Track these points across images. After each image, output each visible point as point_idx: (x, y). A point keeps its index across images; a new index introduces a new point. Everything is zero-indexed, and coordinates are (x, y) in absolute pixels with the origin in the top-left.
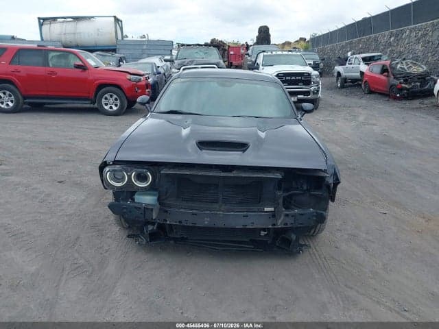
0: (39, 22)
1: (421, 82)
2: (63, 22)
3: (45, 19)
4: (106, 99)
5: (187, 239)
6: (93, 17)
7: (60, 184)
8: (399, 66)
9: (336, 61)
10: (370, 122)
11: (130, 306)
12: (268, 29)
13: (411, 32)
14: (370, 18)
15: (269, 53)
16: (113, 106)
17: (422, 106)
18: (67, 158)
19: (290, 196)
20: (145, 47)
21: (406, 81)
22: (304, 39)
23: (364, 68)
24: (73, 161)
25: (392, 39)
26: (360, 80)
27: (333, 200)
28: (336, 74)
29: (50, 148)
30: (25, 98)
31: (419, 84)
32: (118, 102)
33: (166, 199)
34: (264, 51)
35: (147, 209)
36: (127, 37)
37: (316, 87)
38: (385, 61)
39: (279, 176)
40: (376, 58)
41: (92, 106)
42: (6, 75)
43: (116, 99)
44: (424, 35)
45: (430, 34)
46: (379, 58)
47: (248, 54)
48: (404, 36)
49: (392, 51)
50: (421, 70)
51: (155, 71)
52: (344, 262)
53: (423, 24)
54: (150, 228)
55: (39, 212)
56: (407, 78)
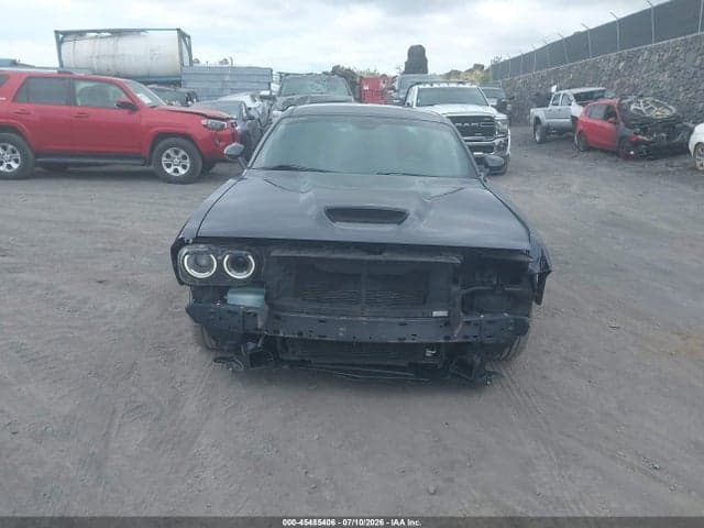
0: (57, 37)
1: (668, 133)
2: (96, 37)
3: (66, 34)
4: (168, 156)
5: (310, 362)
6: (143, 30)
7: (101, 286)
8: (633, 107)
9: (533, 100)
10: (589, 193)
11: (223, 463)
12: (424, 51)
13: (651, 53)
14: (586, 32)
15: (428, 86)
16: (180, 168)
17: (670, 169)
18: (109, 247)
19: (472, 295)
20: (227, 78)
21: (644, 131)
22: (481, 67)
23: (577, 110)
24: (119, 251)
25: (622, 64)
26: (572, 130)
27: (539, 302)
28: (532, 121)
29: (81, 231)
30: (37, 155)
31: (664, 135)
32: (188, 162)
33: (277, 298)
34: (418, 83)
35: (248, 314)
36: (198, 62)
37: (502, 140)
38: (611, 99)
39: (456, 260)
40: (596, 95)
41: (145, 168)
42: (8, 118)
43: (184, 158)
44: (672, 59)
45: (682, 57)
46: (601, 95)
47: (393, 88)
48: (640, 61)
49: (622, 84)
50: (668, 113)
51: (245, 115)
52: (557, 398)
53: (671, 40)
54: (251, 346)
55: (69, 327)
56: (646, 125)
